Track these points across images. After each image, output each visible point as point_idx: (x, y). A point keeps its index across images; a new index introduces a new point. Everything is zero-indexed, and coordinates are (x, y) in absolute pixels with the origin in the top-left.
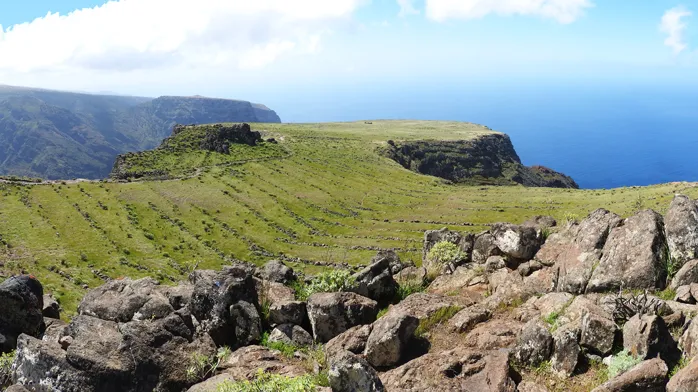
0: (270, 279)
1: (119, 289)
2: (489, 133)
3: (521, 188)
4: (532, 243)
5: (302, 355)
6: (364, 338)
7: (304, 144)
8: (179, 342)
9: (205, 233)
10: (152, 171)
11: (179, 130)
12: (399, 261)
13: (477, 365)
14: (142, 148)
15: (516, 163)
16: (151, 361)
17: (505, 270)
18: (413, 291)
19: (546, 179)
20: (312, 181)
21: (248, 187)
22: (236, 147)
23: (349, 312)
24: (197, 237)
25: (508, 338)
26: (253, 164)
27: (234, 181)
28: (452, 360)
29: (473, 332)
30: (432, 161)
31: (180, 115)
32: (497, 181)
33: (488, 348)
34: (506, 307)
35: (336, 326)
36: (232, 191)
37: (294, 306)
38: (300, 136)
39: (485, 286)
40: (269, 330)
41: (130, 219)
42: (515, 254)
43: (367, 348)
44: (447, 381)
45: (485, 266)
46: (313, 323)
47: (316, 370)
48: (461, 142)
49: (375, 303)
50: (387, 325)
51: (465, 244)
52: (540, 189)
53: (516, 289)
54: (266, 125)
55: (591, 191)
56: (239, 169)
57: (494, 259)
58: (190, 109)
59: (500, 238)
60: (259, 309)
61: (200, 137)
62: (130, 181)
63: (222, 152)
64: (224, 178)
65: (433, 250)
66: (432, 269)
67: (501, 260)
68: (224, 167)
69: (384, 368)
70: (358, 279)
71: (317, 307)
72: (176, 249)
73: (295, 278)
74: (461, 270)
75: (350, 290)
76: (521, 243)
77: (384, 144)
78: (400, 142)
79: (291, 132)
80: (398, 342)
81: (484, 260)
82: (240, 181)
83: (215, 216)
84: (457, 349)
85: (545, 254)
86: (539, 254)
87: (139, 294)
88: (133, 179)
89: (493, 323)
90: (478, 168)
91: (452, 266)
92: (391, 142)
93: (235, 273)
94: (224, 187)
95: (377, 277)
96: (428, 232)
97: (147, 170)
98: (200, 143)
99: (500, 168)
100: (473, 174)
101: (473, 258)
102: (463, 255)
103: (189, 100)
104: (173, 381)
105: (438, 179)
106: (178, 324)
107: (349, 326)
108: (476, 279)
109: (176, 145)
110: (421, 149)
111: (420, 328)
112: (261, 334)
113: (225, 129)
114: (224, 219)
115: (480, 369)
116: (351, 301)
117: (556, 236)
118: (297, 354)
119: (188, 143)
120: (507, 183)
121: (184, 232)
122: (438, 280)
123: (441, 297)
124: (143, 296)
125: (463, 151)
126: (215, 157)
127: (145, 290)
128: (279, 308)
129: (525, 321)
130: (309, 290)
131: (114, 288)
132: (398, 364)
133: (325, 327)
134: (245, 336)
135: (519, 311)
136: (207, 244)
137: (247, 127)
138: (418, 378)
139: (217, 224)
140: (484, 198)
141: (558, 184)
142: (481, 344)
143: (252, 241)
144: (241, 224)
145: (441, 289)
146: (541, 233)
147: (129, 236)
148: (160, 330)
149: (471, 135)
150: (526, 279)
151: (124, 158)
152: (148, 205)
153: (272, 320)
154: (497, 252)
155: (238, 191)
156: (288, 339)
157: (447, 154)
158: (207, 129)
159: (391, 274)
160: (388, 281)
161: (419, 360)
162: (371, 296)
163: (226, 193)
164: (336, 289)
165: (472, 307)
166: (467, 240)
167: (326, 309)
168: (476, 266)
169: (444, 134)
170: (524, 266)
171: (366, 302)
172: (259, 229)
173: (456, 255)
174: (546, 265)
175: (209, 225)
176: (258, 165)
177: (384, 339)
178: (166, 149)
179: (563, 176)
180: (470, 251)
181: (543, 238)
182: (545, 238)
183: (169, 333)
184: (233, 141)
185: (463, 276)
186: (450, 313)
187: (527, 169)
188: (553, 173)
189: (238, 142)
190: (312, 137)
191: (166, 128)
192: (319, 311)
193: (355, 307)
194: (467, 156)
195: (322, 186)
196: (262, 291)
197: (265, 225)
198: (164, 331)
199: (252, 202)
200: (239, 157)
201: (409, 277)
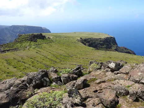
0: (51, 72)
1: (5, 83)
2: (109, 36)
3: (117, 52)
4: (118, 67)
5: (60, 87)
6: (75, 83)
7: (58, 39)
8: (23, 91)
9: (32, 64)
10: (12, 48)
11: (20, 36)
12: (83, 67)
13: (101, 91)
14: (8, 42)
15: (116, 45)
16: (16, 97)
17: (110, 72)
18: (86, 74)
19: (125, 51)
20: (60, 48)
21: (43, 50)
22: (39, 40)
23: (71, 78)
24: (30, 65)
25: (110, 87)
26: (44, 45)
27: (39, 49)
28: (95, 89)
29: (101, 84)
30: (92, 43)
31: (20, 31)
32: (110, 50)
33: (104, 88)
34: (110, 80)
35: (68, 81)
36: (38, 52)
37: (57, 77)
38: (56, 37)
39: (104, 75)
40: (52, 83)
41: (7, 63)
42: (113, 69)
43: (75, 85)
44: (94, 93)
45: (105, 70)
46: (62, 81)
47: (64, 90)
48: (100, 39)
49: (77, 76)
50: (80, 81)
51: (100, 65)
52: (123, 53)
53: (113, 77)
54: (47, 34)
55: (140, 56)
56: (40, 46)
57: (107, 69)
58: (23, 29)
59: (110, 64)
60: (49, 79)
61: (27, 38)
62: (5, 52)
63: (35, 41)
64: (36, 49)
65: (91, 65)
66: (91, 70)
67: (109, 70)
68: (36, 46)
69: (79, 89)
70: (73, 71)
71: (63, 77)
72: (24, 69)
73: (57, 71)
74: (98, 70)
75: (71, 73)
76: (116, 66)
77: (79, 39)
78: (83, 38)
79: (54, 35)
80: (83, 84)
81: (105, 69)
82: (41, 49)
83: (34, 59)
84: (97, 87)
85: (122, 70)
86: (120, 70)
87: (11, 82)
88: (6, 52)
89: (106, 83)
90: (105, 46)
91: (96, 69)
92: (81, 38)
93: (42, 71)
94: (36, 51)
95: (78, 71)
96: (90, 61)
97: (11, 48)
98: (27, 39)
99: (111, 46)
100: (103, 48)
101: (102, 68)
102: (99, 67)
103: (22, 26)
104: (23, 99)
105: (93, 48)
106: (23, 87)
107: (71, 81)
108: (102, 73)
109: (20, 41)
110: (89, 40)
111: (88, 82)
112: (50, 84)
113: (35, 35)
114: (37, 59)
115: (102, 92)
116: (71, 76)
117: (126, 66)
118: (59, 87)
119: (23, 40)
120: (113, 51)
121: (26, 64)
122: (92, 72)
123: (93, 76)
124: (13, 83)
125: (101, 41)
126: (32, 43)
127: (13, 81)
128: (54, 78)
129: (115, 85)
130: (61, 74)
131: (3, 83)
132: (82, 89)
133: (65, 81)
134: (46, 85)
135: (113, 82)
136: (33, 66)
137: (41, 34)
138: (87, 92)
139: (35, 61)
140: (106, 54)
141: (129, 53)
142: (102, 87)
143: (45, 64)
144: (42, 60)
145: (93, 74)
146: (122, 65)
147: (8, 68)
148: (17, 89)
149: (103, 37)
150: (116, 75)
151: (2, 46)
152: (13, 59)
153: (52, 81)
154: (109, 67)
155: (40, 52)
156: (56, 84)
157: (96, 42)
158: (29, 35)
159: (81, 70)
160: (80, 71)
161: (87, 88)
162: (76, 74)
163: (37, 53)
164: (68, 73)
165: (101, 79)
166: (100, 64)
167: (65, 77)
168: (102, 70)
169: (96, 36)
170: (116, 72)
171: (75, 76)
172: (47, 61)
173: (97, 67)
174: (122, 73)
175: (33, 61)
176: (45, 45)
177: (79, 83)
178: (16, 42)
179: (131, 50)
180: (101, 66)
181: (122, 66)
182: (123, 66)
183: (20, 89)
184: (37, 38)
185: (99, 72)
186: (95, 79)
187: (119, 48)
188: (128, 49)
189: (39, 39)
190: (60, 37)
191: (16, 35)
192: (64, 78)
193: (72, 77)
194: (102, 42)
195: (63, 49)
196: (50, 75)
197: (48, 60)
198: (19, 89)
199: (44, 55)
200: (40, 43)
201: (85, 71)
